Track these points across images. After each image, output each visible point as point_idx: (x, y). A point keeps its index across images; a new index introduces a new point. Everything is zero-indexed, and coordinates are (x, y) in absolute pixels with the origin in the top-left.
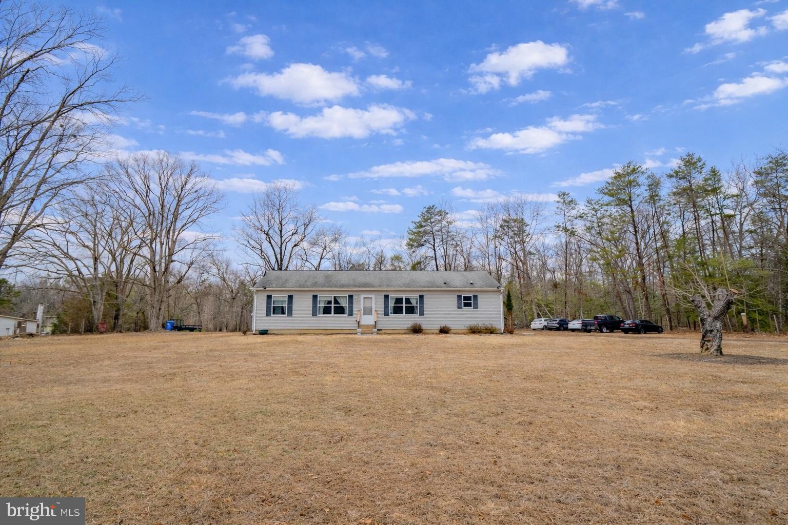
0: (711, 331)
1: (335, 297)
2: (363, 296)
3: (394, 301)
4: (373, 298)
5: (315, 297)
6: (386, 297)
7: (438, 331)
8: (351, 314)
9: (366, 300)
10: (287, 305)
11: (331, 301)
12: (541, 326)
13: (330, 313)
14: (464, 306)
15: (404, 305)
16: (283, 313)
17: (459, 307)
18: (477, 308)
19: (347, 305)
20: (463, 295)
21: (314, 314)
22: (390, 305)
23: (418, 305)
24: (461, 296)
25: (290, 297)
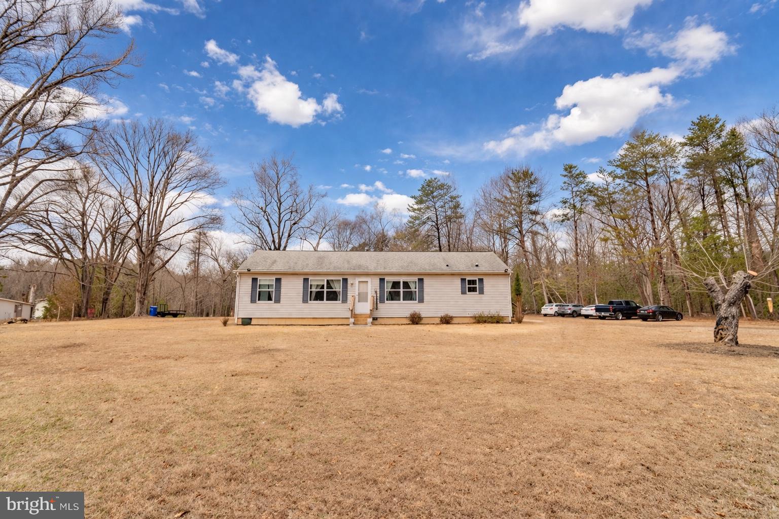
0: (726, 318)
1: (328, 281)
2: (357, 280)
3: (390, 285)
4: (369, 283)
5: (306, 281)
6: (382, 280)
7: (439, 321)
8: (345, 300)
9: (362, 285)
10: (274, 290)
11: (323, 286)
12: (552, 312)
13: (322, 299)
14: (469, 291)
15: (401, 290)
16: (270, 299)
17: (463, 293)
18: (483, 293)
19: (341, 290)
20: (468, 278)
21: (305, 301)
22: (386, 290)
23: (417, 290)
24: (465, 279)
25: (278, 281)
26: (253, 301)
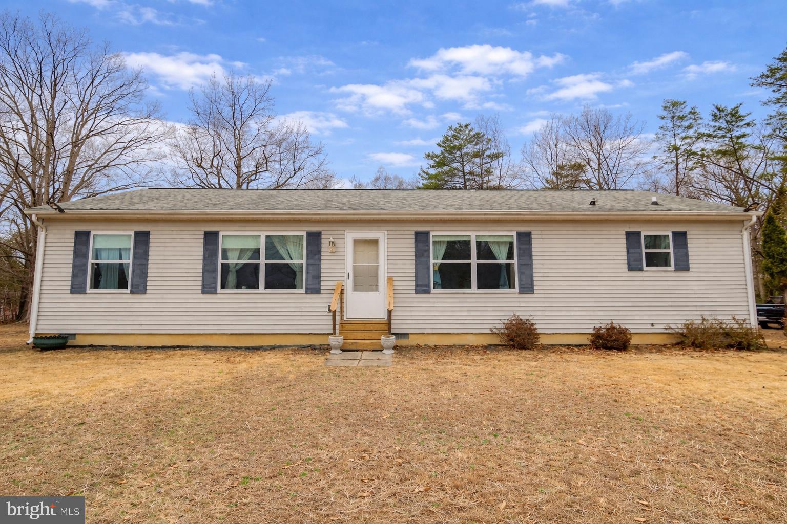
1: (269, 238)
2: (351, 235)
3: (442, 250)
4: (383, 242)
5: (211, 238)
6: (421, 238)
7: (585, 340)
8: (314, 288)
9: (362, 247)
10: (131, 261)
11: (257, 251)
13: (255, 286)
14: (647, 265)
15: (474, 262)
16: (122, 284)
17: (633, 266)
18: (687, 268)
19: (304, 262)
20: (646, 231)
21: (208, 288)
22: (432, 261)
23: (515, 261)
24: (639, 233)
25: (142, 238)
26: (77, 287)
